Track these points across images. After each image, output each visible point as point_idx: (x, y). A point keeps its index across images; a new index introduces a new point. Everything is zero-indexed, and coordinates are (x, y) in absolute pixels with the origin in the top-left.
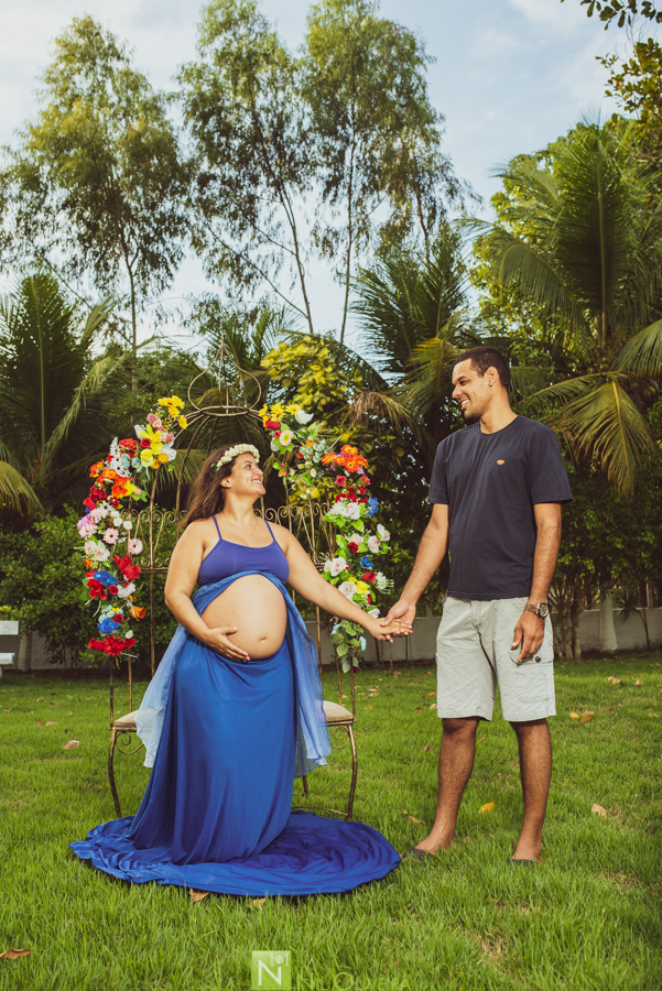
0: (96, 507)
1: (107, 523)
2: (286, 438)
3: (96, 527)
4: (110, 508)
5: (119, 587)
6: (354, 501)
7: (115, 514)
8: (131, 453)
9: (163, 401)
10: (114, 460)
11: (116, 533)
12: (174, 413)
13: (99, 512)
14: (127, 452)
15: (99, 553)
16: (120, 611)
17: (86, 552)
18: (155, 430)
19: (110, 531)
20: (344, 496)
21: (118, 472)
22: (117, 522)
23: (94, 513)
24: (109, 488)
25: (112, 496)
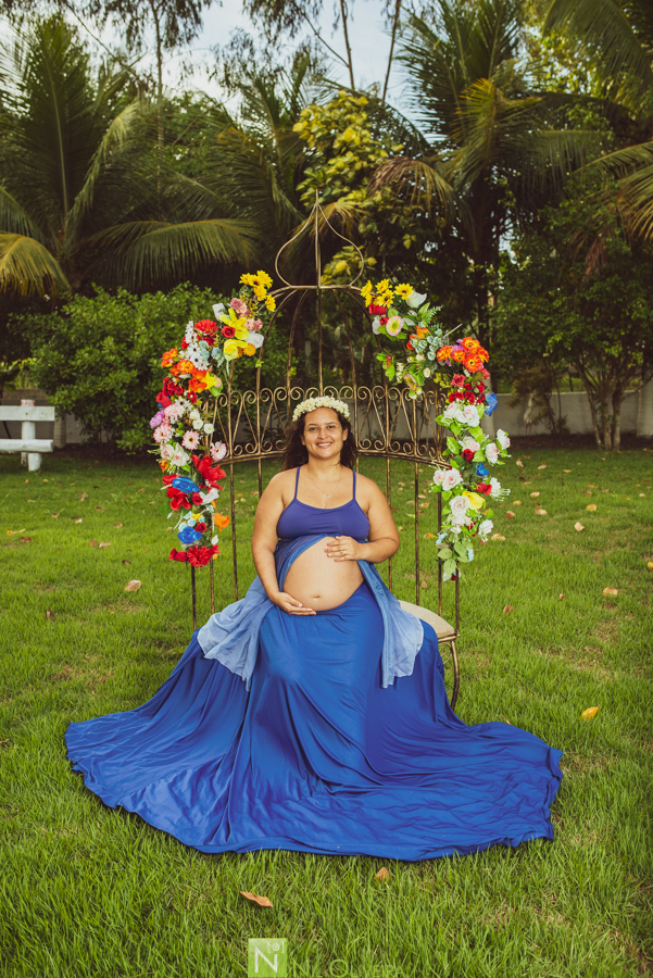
0: (170, 403)
1: (185, 424)
2: (394, 326)
3: (173, 430)
4: (187, 403)
5: (201, 494)
6: (472, 402)
7: (195, 415)
8: (210, 340)
9: (247, 278)
10: (190, 350)
11: (196, 437)
12: (261, 293)
13: (175, 410)
14: (205, 338)
15: (177, 458)
16: (201, 519)
17: (162, 456)
18: (238, 316)
19: (189, 434)
20: (459, 395)
21: (196, 365)
22: (198, 424)
23: (169, 411)
24: (186, 383)
25: (189, 391)
